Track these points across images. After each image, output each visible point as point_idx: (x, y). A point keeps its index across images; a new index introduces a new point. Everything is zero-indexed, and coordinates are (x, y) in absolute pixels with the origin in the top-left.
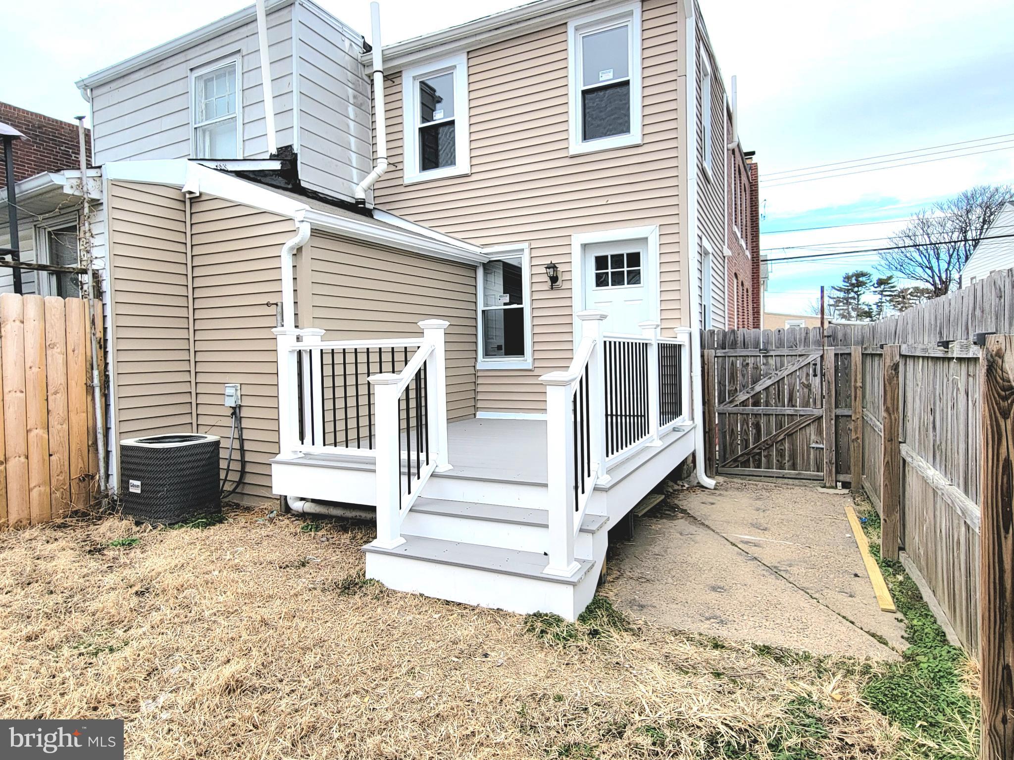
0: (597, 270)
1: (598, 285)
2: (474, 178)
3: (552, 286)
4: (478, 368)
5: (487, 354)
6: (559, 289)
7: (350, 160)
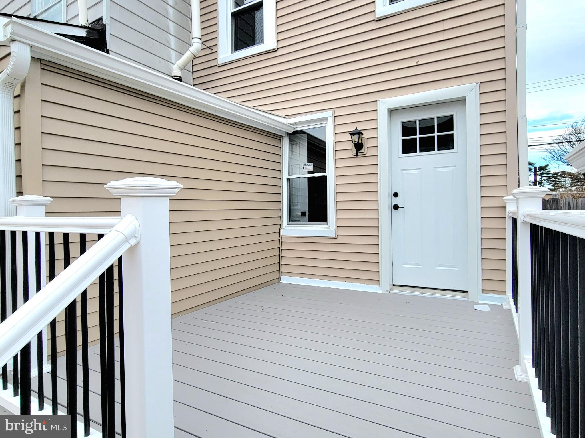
0: (403, 136)
1: (404, 152)
2: (280, 52)
3: (357, 153)
4: (282, 233)
5: (292, 220)
6: (364, 156)
7: (168, 42)
